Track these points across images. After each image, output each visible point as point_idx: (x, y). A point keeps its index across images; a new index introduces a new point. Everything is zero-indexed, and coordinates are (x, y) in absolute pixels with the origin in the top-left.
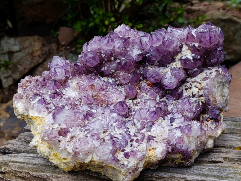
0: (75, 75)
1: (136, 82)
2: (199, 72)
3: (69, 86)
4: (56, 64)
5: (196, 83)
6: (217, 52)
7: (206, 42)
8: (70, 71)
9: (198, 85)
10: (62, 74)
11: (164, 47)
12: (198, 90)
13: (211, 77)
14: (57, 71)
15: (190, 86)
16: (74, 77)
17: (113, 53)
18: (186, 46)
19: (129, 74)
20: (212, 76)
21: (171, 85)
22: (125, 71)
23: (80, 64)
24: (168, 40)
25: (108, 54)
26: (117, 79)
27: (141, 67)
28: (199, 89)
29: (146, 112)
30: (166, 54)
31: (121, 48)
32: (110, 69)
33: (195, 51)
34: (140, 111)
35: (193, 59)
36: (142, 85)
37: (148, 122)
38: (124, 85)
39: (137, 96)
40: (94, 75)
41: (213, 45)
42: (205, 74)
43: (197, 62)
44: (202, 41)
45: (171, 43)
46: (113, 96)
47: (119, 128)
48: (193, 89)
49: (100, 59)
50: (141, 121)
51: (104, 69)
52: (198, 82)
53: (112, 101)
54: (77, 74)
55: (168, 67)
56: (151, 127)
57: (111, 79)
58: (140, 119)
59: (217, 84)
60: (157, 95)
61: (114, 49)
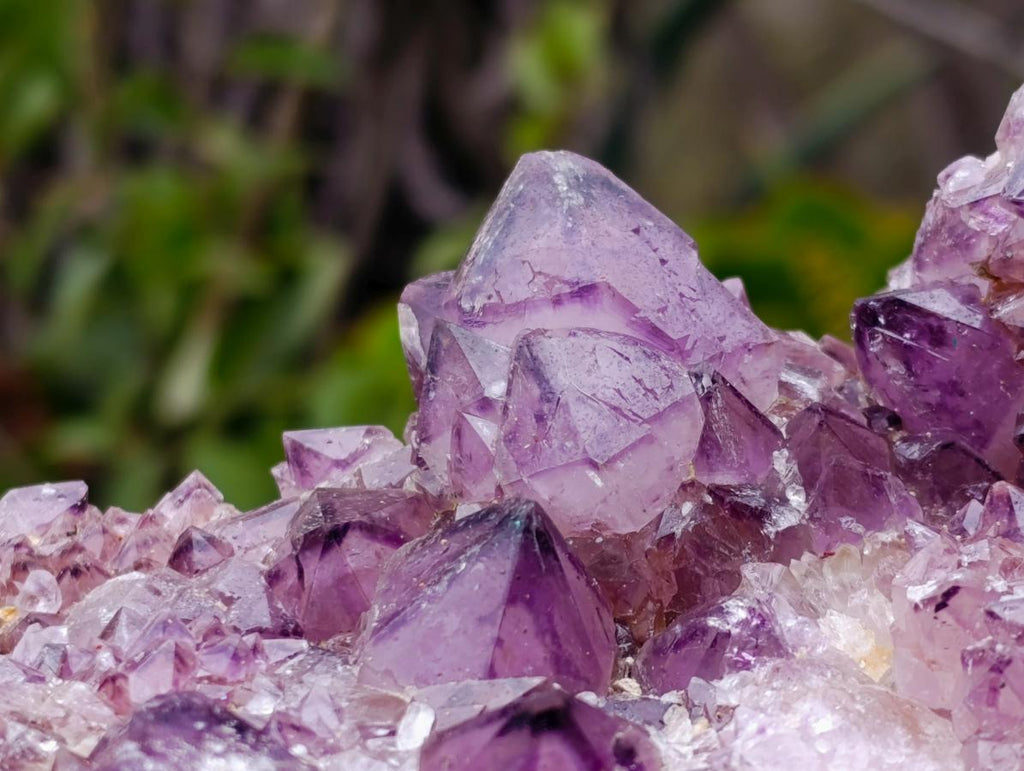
0: (877, 486)
3: (765, 641)
4: (552, 280)
10: (659, 431)
14: (564, 377)
16: (848, 522)
54: (908, 471)
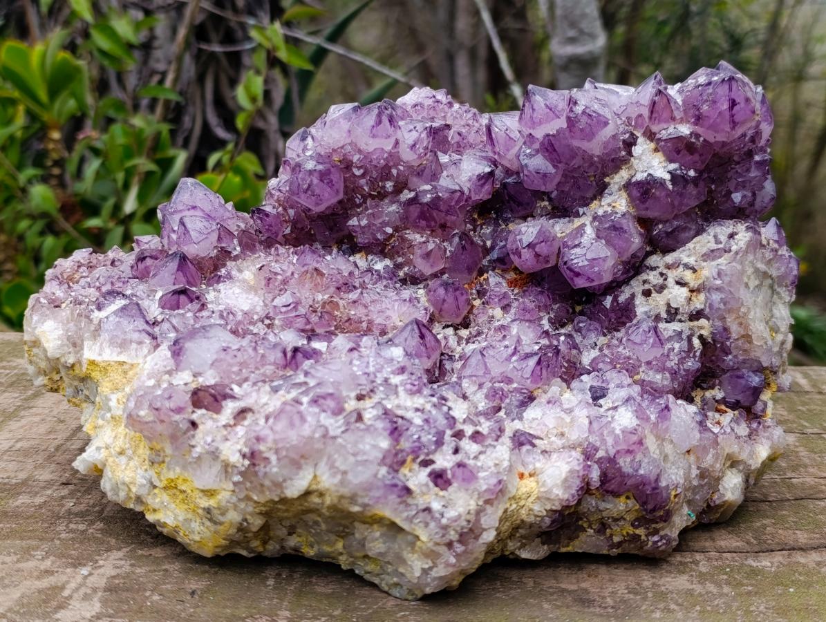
0: (254, 246)
1: (470, 270)
2: (692, 232)
3: (229, 277)
4: (187, 205)
5: (681, 268)
6: (753, 169)
7: (718, 120)
8: (236, 233)
9: (688, 276)
10: (209, 236)
11: (572, 137)
12: (689, 294)
13: (734, 248)
14: (189, 226)
15: (661, 281)
16: (248, 253)
17: (390, 168)
18: (648, 142)
19: (444, 241)
20: (737, 244)
21: (596, 269)
22: (433, 231)
23: (274, 208)
24: (587, 111)
25: (376, 166)
26: (400, 260)
27: (484, 224)
28: (692, 291)
29: (505, 355)
30: (579, 167)
31: (422, 151)
32: (378, 222)
33: (678, 152)
34: (485, 353)
35: (671, 181)
36: (488, 284)
37: (511, 392)
38: (426, 280)
39: (471, 317)
40: (319, 247)
41: (739, 131)
42: (711, 238)
43: (684, 187)
44: (704, 114)
45: (598, 121)
46: (389, 306)
47: (412, 393)
48: (671, 290)
49: (346, 187)
50: (488, 385)
51: (357, 223)
52: (687, 266)
53: (384, 323)
54: (261, 243)
55: (584, 213)
56: (524, 408)
57: (381, 261)
58: (484, 380)
59: (752, 277)
60: (541, 314)
61: (396, 150)
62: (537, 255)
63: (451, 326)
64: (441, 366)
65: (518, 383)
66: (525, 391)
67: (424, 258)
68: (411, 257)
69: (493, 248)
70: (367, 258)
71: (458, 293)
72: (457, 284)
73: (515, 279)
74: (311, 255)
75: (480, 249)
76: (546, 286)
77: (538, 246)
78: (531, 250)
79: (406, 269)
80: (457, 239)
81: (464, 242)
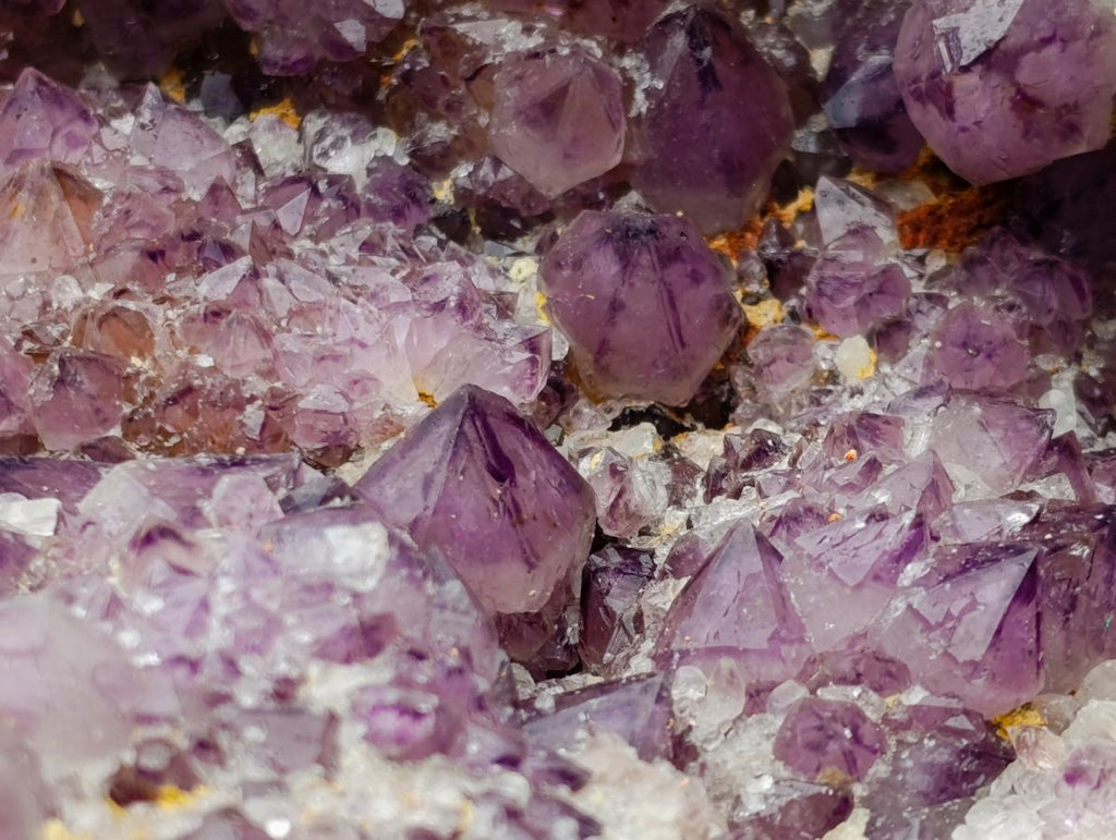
1: (734, 173)
19: (621, 50)
22: (574, 5)
26: (439, 132)
29: (869, 557)
34: (778, 543)
36: (814, 234)
37: (904, 726)
38: (547, 217)
39: (740, 376)
46: (367, 333)
47: (406, 753)
50: (792, 693)
53: (343, 406)
56: (954, 805)
57: (356, 137)
58: (774, 670)
60: (1045, 363)
62: (1026, 102)
63: (648, 415)
64: (590, 597)
65: (931, 686)
66: (961, 722)
67: (532, 122)
68: (483, 120)
69: (837, 75)
70: (300, 129)
71: (676, 273)
72: (672, 233)
73: (932, 211)
74: (41, 112)
75: (782, 87)
76: (1068, 239)
77: (1029, 60)
78: (995, 79)
79: (462, 171)
80: (679, 41)
81: (707, 52)
